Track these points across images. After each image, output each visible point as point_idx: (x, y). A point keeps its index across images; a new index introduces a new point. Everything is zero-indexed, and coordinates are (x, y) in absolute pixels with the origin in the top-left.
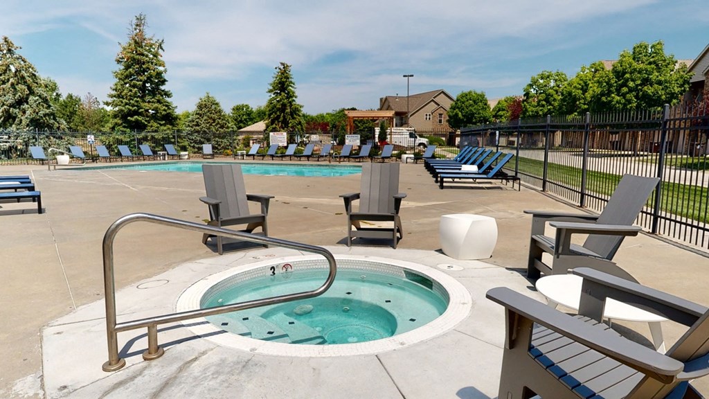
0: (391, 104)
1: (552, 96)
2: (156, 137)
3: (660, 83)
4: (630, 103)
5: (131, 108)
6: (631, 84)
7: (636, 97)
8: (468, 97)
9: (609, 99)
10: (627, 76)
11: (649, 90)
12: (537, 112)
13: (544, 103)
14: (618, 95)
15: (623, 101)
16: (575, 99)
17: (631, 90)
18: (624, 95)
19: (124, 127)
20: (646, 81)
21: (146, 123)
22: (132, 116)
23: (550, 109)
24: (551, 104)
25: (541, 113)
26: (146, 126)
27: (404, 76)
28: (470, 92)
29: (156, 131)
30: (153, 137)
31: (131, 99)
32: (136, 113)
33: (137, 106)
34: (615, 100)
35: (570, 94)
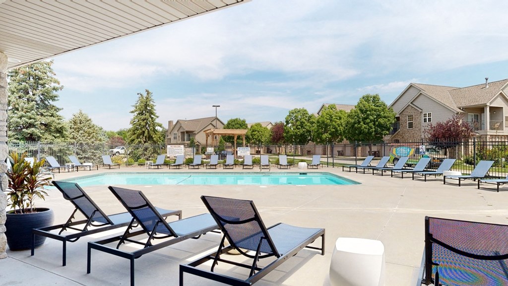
0: (182, 125)
1: (304, 123)
2: (54, 149)
3: (385, 117)
4: (372, 128)
5: (27, 120)
6: (371, 117)
7: (374, 124)
8: (236, 122)
9: (359, 126)
10: (368, 112)
11: (381, 121)
12: (296, 133)
13: (300, 127)
14: (364, 124)
15: (368, 127)
16: (327, 125)
17: (371, 121)
18: (368, 124)
19: (18, 139)
20: (379, 116)
21: (41, 136)
22: (27, 128)
23: (304, 131)
24: (304, 128)
25: (299, 133)
26: (39, 137)
27: (213, 106)
28: (236, 119)
29: (51, 143)
30: (50, 149)
31: (28, 112)
32: (31, 125)
33: (34, 119)
34: (363, 127)
35: (323, 122)
